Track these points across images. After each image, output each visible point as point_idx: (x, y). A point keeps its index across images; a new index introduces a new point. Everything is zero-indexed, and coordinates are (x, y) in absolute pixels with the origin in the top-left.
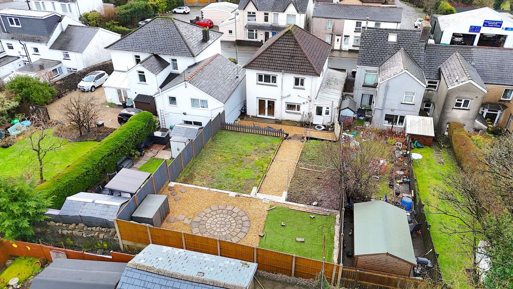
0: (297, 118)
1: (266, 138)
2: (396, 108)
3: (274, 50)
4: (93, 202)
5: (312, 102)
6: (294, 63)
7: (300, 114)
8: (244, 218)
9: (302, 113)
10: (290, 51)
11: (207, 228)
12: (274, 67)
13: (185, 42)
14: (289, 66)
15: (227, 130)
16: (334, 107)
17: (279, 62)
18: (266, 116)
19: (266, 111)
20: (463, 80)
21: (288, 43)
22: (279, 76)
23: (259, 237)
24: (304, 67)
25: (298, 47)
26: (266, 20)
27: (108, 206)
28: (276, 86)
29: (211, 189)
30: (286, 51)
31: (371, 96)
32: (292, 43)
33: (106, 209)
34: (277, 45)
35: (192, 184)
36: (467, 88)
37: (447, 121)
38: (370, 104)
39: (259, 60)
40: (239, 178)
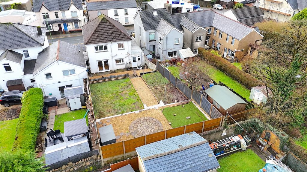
0: (123, 67)
1: (120, 80)
2: (172, 48)
3: (100, 30)
4: (67, 147)
5: (130, 55)
6: (115, 36)
7: (124, 64)
8: (154, 120)
9: (125, 63)
10: (110, 29)
11: (141, 132)
12: (104, 40)
13: (30, 37)
14: (113, 38)
15: (94, 83)
16: (142, 55)
17: (106, 37)
18: (104, 70)
19: (104, 67)
20: (197, 27)
21: (106, 25)
22: (109, 45)
23: (170, 125)
24: (122, 37)
25: (113, 26)
26: (57, 16)
27: (80, 145)
28: (108, 51)
29: (123, 114)
30: (107, 30)
31: (154, 46)
32: (109, 25)
33: (79, 147)
34: (100, 27)
35: (106, 117)
36: (199, 31)
37: (194, 48)
38: (154, 50)
39: (93, 38)
40: (128, 104)
